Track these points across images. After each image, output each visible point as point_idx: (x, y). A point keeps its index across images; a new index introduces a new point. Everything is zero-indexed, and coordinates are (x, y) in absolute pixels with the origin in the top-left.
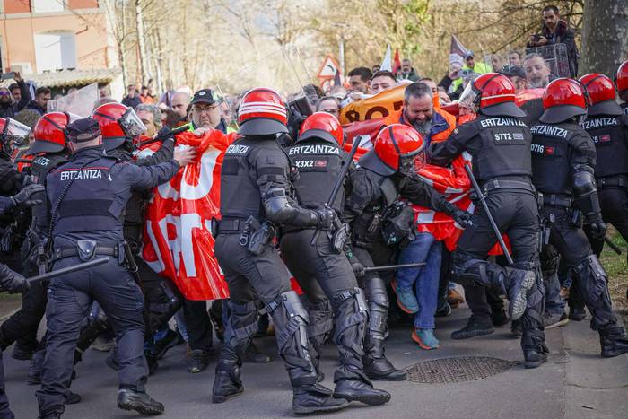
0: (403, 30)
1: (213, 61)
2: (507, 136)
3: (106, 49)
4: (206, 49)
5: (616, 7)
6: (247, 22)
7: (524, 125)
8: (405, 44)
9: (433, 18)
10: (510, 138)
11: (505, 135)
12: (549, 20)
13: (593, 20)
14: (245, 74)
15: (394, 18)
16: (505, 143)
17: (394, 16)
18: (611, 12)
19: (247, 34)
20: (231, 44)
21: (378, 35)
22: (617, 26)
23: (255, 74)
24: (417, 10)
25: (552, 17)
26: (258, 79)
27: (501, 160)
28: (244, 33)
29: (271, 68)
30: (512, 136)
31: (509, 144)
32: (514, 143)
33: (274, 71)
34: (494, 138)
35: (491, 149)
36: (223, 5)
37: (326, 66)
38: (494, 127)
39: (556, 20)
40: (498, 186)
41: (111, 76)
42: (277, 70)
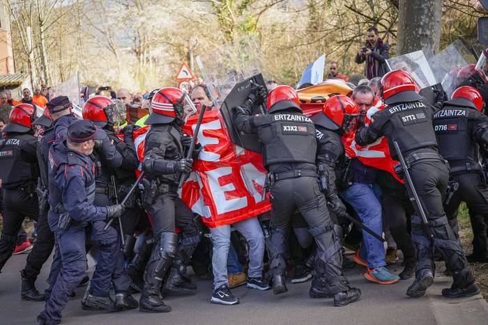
0: (239, 44)
1: (84, 67)
2: (412, 117)
3: (7, 59)
4: (78, 59)
5: (420, 30)
6: (110, 37)
7: (423, 105)
8: (240, 54)
9: (260, 34)
10: (414, 118)
11: (410, 116)
12: (371, 38)
13: (405, 39)
14: (111, 78)
15: (231, 35)
16: (411, 123)
17: (232, 33)
18: (417, 32)
19: (110, 47)
20: (98, 54)
21: (220, 48)
22: (421, 42)
23: (118, 77)
24: (248, 29)
25: (373, 36)
26: (120, 81)
27: (411, 137)
28: (108, 46)
29: (131, 73)
30: (416, 117)
31: (415, 123)
32: (418, 122)
33: (133, 75)
34: (402, 120)
35: (402, 129)
36: (91, 24)
37: (182, 71)
38: (399, 112)
39: (376, 38)
40: (418, 158)
41: (20, 80)
42: (136, 74)
